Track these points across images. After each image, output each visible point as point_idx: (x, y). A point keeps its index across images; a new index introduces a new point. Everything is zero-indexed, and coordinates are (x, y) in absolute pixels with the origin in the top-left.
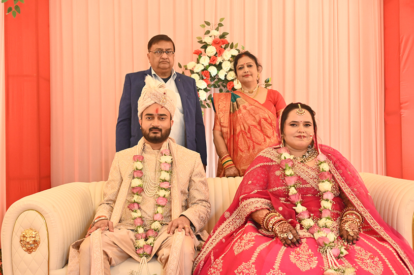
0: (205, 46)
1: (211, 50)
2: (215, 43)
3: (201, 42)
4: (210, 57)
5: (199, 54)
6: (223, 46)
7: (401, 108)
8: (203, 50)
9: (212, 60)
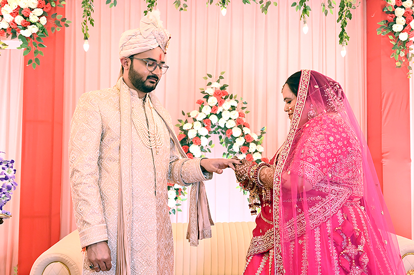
0: (207, 97)
1: (213, 101)
2: (216, 94)
3: (203, 92)
4: (211, 107)
5: (201, 104)
6: (224, 97)
7: (382, 158)
8: (205, 100)
9: (214, 109)
